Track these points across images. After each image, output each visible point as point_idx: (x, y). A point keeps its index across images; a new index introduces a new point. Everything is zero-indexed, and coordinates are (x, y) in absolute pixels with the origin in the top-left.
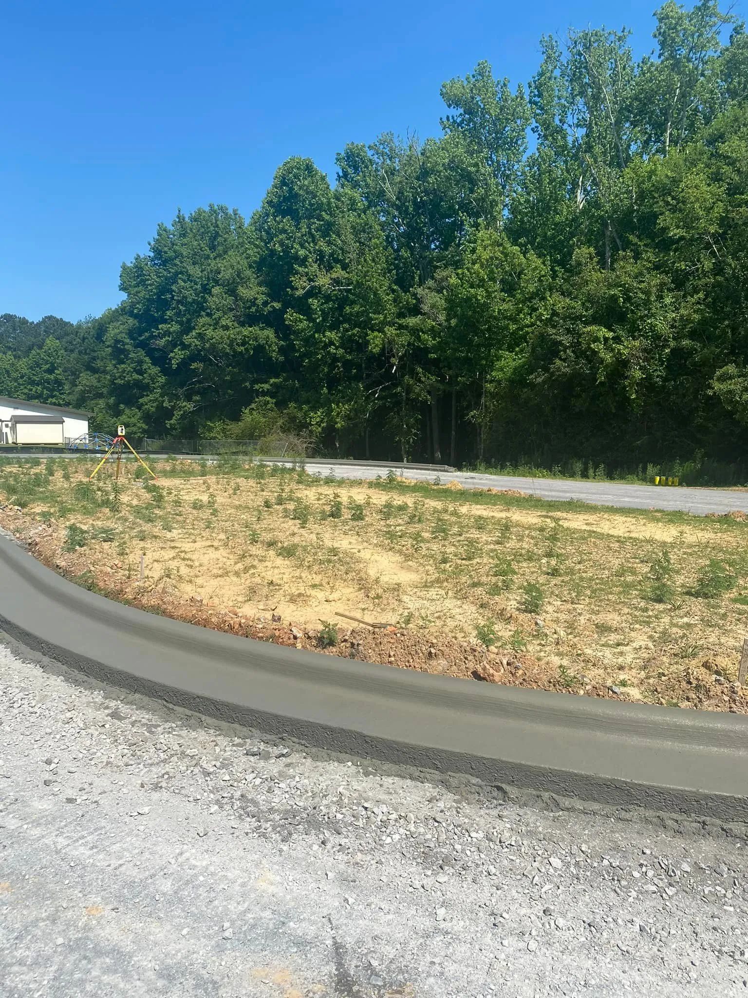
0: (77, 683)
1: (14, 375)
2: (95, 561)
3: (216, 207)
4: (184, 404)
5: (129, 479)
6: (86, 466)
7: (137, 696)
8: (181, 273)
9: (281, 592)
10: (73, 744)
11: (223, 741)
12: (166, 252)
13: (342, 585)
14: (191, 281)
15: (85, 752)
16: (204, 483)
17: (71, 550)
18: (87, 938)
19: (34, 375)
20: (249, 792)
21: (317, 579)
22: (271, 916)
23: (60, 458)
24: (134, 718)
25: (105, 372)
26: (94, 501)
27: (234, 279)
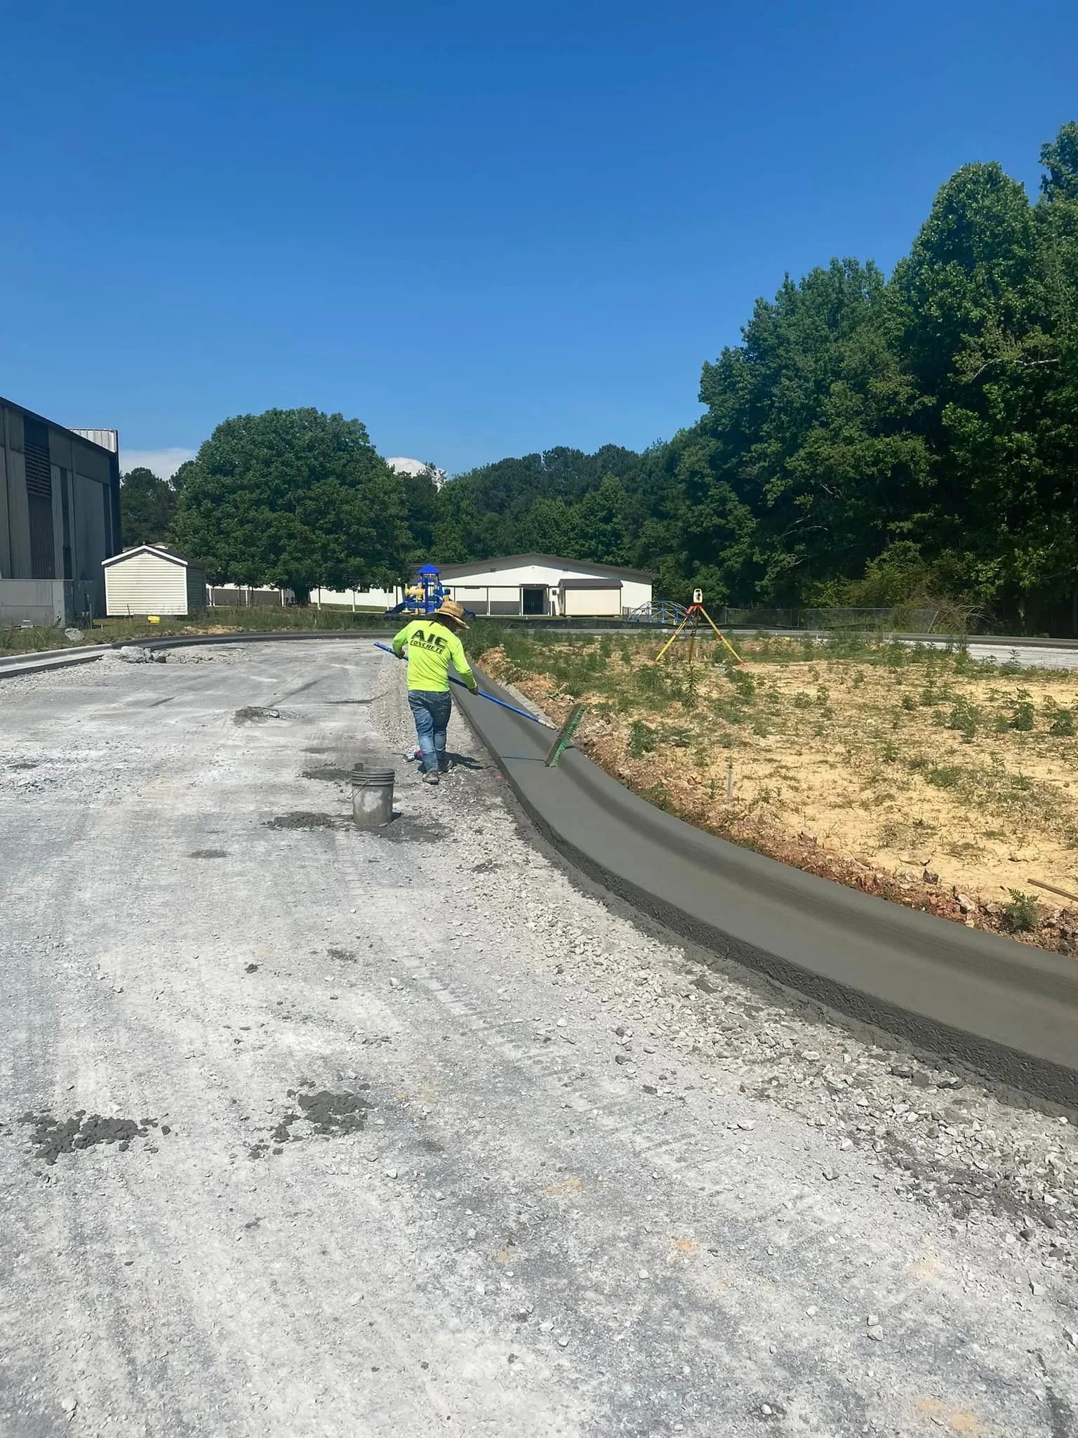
0: (650, 932)
1: (565, 526)
2: (666, 773)
3: (841, 263)
4: (782, 557)
5: (706, 663)
6: (650, 645)
7: (730, 962)
8: (786, 367)
9: (936, 837)
10: (650, 1014)
11: (855, 1047)
12: (765, 340)
13: (1039, 837)
14: (800, 377)
15: (665, 1028)
16: (810, 671)
17: (636, 755)
18: (678, 1280)
19: (588, 526)
20: (899, 1130)
21: (995, 824)
22: (941, 1325)
23: (618, 634)
24: (726, 992)
25: (675, 517)
26: (662, 692)
27: (865, 366)
